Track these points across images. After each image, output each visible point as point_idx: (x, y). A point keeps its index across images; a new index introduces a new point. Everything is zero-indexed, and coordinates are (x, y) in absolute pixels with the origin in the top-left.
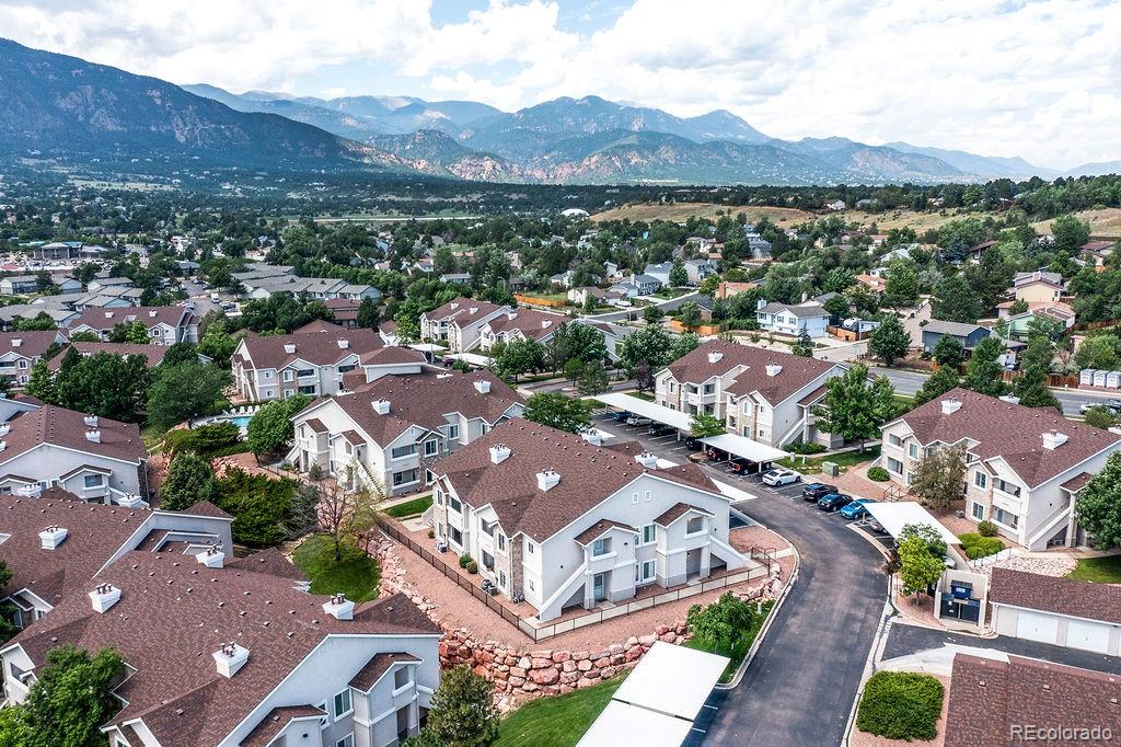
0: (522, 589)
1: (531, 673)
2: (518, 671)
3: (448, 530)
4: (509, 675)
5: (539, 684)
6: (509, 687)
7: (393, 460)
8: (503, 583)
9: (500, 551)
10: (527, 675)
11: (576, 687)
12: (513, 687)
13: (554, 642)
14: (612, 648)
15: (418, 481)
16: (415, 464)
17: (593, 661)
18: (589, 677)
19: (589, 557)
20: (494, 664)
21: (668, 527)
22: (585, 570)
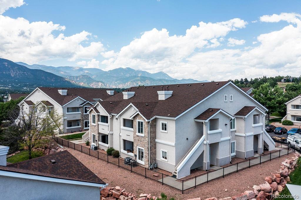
0: (155, 160)
3: (99, 137)
7: (67, 113)
8: (141, 157)
9: (140, 134)
15: (80, 126)
16: (79, 117)
19: (206, 129)
21: (246, 117)
22: (204, 140)
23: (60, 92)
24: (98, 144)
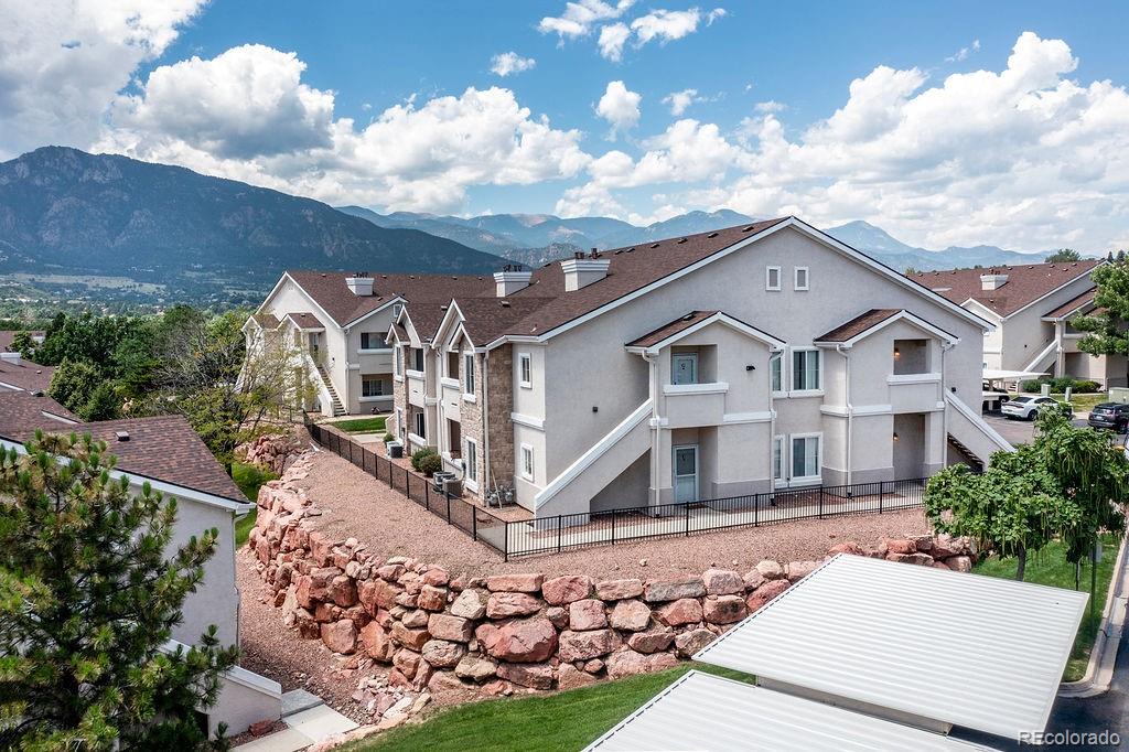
1: (480, 631)
2: (448, 626)
3: (409, 417)
4: (428, 637)
5: (500, 661)
6: (423, 669)
7: (361, 351)
9: (470, 397)
10: (473, 635)
11: (602, 673)
12: (433, 668)
13: (556, 561)
14: (708, 576)
17: (655, 605)
18: (641, 649)
20: (396, 611)
21: (848, 344)
22: (651, 415)
23: (352, 284)
24: (408, 440)
